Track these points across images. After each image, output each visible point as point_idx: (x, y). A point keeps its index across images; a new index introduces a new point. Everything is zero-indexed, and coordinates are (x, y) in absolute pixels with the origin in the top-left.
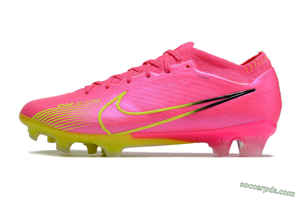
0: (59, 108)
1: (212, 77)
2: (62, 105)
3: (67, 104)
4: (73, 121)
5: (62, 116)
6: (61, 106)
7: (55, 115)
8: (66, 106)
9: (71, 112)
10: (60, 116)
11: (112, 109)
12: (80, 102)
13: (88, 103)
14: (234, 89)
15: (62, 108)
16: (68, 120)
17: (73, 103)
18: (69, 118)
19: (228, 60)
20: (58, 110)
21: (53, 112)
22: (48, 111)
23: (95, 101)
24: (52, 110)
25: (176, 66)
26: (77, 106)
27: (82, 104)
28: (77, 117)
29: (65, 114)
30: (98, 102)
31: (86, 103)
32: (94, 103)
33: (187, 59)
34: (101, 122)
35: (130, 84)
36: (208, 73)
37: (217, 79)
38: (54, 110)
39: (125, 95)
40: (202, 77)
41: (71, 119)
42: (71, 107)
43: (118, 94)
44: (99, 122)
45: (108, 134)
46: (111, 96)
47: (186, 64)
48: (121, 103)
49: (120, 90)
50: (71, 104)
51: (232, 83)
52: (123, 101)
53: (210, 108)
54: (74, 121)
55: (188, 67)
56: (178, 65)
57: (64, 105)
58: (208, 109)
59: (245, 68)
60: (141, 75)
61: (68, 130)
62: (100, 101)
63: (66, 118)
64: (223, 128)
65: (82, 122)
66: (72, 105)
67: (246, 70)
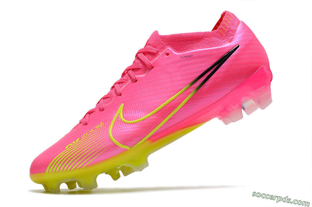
0: (67, 149)
1: (195, 53)
2: (69, 145)
3: (74, 142)
4: (88, 154)
5: (75, 154)
6: (68, 147)
7: (67, 157)
8: (73, 144)
9: (81, 147)
10: (74, 155)
11: (118, 125)
12: (85, 134)
13: (93, 132)
14: (220, 53)
15: (70, 148)
16: (83, 155)
17: (79, 139)
18: (83, 153)
19: (201, 31)
20: (68, 151)
21: (64, 156)
22: (58, 157)
23: (99, 126)
24: (62, 154)
25: (156, 59)
26: (84, 139)
27: (87, 135)
28: (90, 149)
29: (77, 151)
30: (101, 125)
31: (91, 132)
32: (99, 128)
33: (163, 48)
34: (116, 141)
35: (123, 96)
36: (189, 51)
37: (200, 52)
38: (63, 153)
39: (124, 107)
40: (185, 57)
41: (86, 153)
42: (79, 143)
43: (116, 109)
44: (113, 143)
45: (127, 150)
46: (111, 115)
47: (164, 53)
48: (125, 116)
49: (116, 106)
50: (77, 140)
51: (215, 49)
52: (125, 114)
53: (208, 81)
54: (90, 153)
55: (167, 54)
56: (157, 57)
57: (71, 145)
58: (207, 82)
59: (219, 31)
60: (129, 83)
61: (87, 165)
62: (103, 124)
63: (80, 154)
64: (228, 93)
65: (97, 150)
66: (79, 140)
67: (221, 33)
